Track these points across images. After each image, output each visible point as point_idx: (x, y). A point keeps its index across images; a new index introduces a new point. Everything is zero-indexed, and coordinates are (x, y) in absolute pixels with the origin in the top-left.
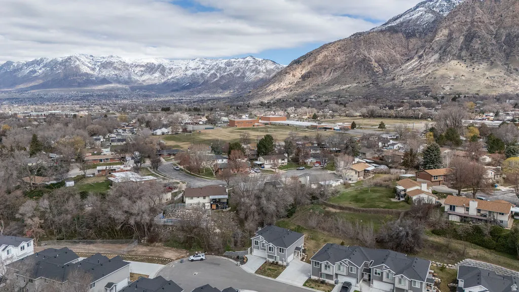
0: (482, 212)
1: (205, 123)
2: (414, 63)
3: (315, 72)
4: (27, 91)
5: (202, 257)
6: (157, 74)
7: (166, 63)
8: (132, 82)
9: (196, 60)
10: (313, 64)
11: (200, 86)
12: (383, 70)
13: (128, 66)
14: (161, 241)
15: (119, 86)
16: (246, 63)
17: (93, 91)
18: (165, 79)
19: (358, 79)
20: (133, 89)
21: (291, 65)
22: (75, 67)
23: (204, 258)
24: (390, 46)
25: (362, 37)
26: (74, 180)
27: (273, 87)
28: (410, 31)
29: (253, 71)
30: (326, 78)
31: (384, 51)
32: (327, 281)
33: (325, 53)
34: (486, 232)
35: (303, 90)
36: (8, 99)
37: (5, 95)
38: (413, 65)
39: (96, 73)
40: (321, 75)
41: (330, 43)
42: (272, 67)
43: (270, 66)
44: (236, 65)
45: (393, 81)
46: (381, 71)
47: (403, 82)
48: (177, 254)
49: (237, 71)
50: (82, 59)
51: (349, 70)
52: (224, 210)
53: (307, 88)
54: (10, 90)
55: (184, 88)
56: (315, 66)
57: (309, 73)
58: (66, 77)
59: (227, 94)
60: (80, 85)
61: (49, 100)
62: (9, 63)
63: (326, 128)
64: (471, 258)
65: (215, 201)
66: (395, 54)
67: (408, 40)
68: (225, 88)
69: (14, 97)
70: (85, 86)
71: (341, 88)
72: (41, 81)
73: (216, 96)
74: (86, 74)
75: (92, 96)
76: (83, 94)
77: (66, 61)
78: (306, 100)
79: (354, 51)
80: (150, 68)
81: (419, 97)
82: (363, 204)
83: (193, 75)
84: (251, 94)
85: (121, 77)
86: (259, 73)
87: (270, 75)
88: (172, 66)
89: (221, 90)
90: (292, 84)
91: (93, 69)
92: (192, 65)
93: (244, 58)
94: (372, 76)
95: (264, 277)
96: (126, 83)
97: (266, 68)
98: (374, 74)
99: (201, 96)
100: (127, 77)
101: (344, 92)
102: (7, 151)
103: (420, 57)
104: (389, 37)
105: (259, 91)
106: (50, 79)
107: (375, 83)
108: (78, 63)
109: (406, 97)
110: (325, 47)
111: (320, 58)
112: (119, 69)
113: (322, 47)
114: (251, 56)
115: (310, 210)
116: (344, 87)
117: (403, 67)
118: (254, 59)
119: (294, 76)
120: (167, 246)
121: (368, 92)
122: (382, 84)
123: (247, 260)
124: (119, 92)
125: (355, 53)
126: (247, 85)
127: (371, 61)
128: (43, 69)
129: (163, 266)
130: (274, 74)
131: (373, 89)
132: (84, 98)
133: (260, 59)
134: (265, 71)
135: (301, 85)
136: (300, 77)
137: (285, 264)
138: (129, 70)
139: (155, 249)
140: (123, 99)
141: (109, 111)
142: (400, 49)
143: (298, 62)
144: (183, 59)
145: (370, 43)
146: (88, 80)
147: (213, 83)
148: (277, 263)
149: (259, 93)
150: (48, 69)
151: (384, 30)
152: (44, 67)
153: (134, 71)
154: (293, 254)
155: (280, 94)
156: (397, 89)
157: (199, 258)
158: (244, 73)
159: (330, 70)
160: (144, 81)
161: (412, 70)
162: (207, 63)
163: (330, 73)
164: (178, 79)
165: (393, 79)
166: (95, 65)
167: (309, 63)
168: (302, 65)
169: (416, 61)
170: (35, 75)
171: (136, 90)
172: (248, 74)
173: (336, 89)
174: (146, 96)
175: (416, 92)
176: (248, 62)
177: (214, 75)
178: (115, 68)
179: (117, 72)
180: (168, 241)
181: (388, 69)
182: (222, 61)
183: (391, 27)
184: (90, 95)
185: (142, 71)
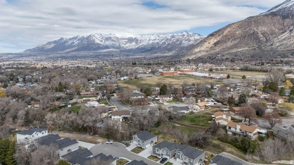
0: (242, 131)
1: (150, 73)
2: (286, 35)
3: (223, 41)
4: (69, 53)
5: (111, 142)
6: (134, 43)
7: (139, 37)
8: (120, 48)
9: (155, 35)
10: (221, 36)
11: (156, 49)
12: (266, 38)
13: (119, 39)
14: (98, 134)
15: (114, 50)
16: (183, 36)
17: (101, 53)
18: (138, 46)
19: (249, 45)
20: (121, 51)
21: (208, 37)
22: (93, 40)
23: (112, 143)
24: (271, 24)
25: (253, 19)
26: (71, 105)
27: (197, 50)
28: (285, 14)
29: (187, 40)
30: (229, 44)
31: (267, 27)
32: (158, 157)
33: (229, 29)
34: (240, 141)
35: (214, 51)
36: (61, 57)
37: (59, 55)
38: (286, 36)
39: (102, 43)
40: (226, 42)
41: (232, 24)
42: (198, 37)
43: (197, 37)
44: (177, 37)
45: (272, 46)
46: (265, 40)
47: (278, 46)
48: (102, 140)
49: (178, 40)
50: (96, 36)
51: (243, 39)
52: (128, 122)
53: (217, 50)
54: (62, 52)
55: (147, 51)
56: (222, 37)
57: (219, 41)
58: (88, 45)
59: (171, 54)
60: (95, 49)
61: (80, 58)
62: (62, 39)
63: (212, 78)
64: (226, 152)
65: (124, 118)
66: (275, 29)
67: (284, 20)
68: (170, 50)
69: (64, 56)
70: (97, 50)
71: (238, 50)
72: (76, 48)
73: (165, 55)
74: (98, 44)
75: (101, 55)
76: (96, 54)
77: (88, 37)
78: (215, 57)
79: (248, 28)
80: (130, 40)
81: (287, 57)
82: (194, 123)
83: (153, 43)
84: (184, 54)
85: (115, 45)
86: (190, 41)
87: (196, 42)
88: (141, 39)
89: (168, 52)
90: (208, 48)
91: (101, 41)
92: (153, 38)
93: (182, 33)
94: (258, 43)
95: (133, 153)
96: (118, 48)
97: (194, 39)
98: (260, 41)
99: (156, 55)
100: (118, 45)
101: (239, 53)
102: (47, 90)
103: (291, 31)
104: (271, 18)
105: (188, 52)
106: (81, 46)
107: (259, 47)
108: (94, 38)
109: (278, 56)
110: (229, 26)
111: (226, 32)
112: (114, 41)
113: (227, 26)
114: (186, 32)
115: (167, 124)
116: (240, 50)
117: (279, 37)
118: (188, 33)
119: (209, 43)
120: (100, 137)
121: (255, 53)
122: (264, 48)
123: (130, 145)
124: (114, 53)
125: (248, 29)
126: (183, 48)
127: (258, 34)
128: (78, 41)
129: (95, 145)
130: (199, 42)
131: (258, 51)
132: (97, 56)
133: (191, 33)
134: (193, 40)
135: (213, 49)
136: (213, 43)
137: (144, 148)
138: (119, 41)
139: (95, 137)
140: (116, 57)
141: (106, 64)
142: (278, 26)
143: (212, 35)
144: (148, 35)
145: (258, 23)
146: (99, 47)
147: (163, 48)
148: (141, 147)
149: (188, 53)
150: (80, 41)
151: (268, 15)
152: (78, 40)
153: (122, 42)
154: (150, 144)
155: (200, 54)
156: (274, 51)
157: (110, 143)
158: (181, 41)
159: (231, 39)
160: (127, 47)
161: (284, 39)
162: (161, 37)
163: (232, 41)
164: (144, 46)
165: (272, 45)
166: (102, 39)
167: (219, 35)
168: (215, 37)
169: (288, 33)
170: (74, 44)
171: (122, 52)
172: (184, 42)
173: (234, 51)
174: (127, 55)
175: (286, 53)
176: (184, 35)
177: (164, 43)
178: (112, 40)
179: (113, 43)
180: (101, 134)
181: (270, 38)
182: (169, 35)
183: (272, 12)
184: (99, 55)
185: (126, 42)
